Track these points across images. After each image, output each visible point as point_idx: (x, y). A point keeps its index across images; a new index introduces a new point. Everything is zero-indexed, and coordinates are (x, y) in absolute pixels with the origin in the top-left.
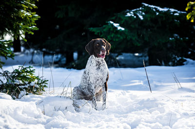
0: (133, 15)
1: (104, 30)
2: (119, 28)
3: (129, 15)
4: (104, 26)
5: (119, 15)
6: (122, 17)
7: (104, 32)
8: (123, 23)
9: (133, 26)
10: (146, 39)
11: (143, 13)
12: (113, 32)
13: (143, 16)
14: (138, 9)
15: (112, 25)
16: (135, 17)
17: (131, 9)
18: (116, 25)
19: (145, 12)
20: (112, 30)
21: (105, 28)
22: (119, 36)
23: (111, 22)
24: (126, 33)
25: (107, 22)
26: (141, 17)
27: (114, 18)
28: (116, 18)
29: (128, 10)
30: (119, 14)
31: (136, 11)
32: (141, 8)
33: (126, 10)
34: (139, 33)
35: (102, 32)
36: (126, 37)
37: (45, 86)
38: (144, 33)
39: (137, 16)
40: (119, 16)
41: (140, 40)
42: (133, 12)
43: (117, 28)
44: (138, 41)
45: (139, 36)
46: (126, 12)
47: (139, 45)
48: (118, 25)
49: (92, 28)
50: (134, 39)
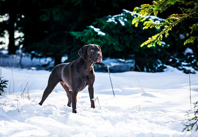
0: (114, 21)
1: (85, 34)
2: (100, 33)
3: (110, 20)
4: (85, 30)
5: (101, 20)
6: (103, 22)
7: (85, 36)
8: (105, 28)
9: (114, 32)
10: (128, 45)
11: (126, 20)
12: (93, 37)
13: (125, 22)
14: (119, 15)
15: (93, 30)
16: (116, 23)
17: (112, 15)
18: (96, 30)
19: (126, 18)
20: (92, 34)
21: (85, 32)
22: (99, 40)
23: (92, 27)
24: (107, 38)
25: (87, 27)
26: (123, 24)
27: (95, 23)
28: (98, 23)
29: (110, 16)
30: (101, 19)
31: (118, 17)
32: (122, 14)
33: (108, 15)
34: (121, 39)
35: (83, 36)
36: (107, 42)
37: (5, 86)
38: (126, 39)
39: (119, 22)
40: (100, 21)
41: (121, 46)
42: (115, 18)
43: (97, 33)
44: (119, 46)
45: (120, 41)
46: (108, 17)
47: (120, 50)
48: (99, 29)
49: (73, 32)
50: (115, 44)
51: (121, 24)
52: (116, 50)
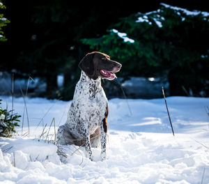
0: (147, 21)
1: (105, 42)
2: (126, 40)
3: (141, 20)
4: (104, 36)
5: (126, 20)
6: (131, 23)
7: (104, 46)
8: (133, 32)
9: (146, 37)
10: (167, 56)
11: (163, 18)
12: (117, 45)
13: (162, 22)
14: (155, 12)
15: (116, 35)
16: (150, 23)
17: (144, 12)
18: (121, 35)
19: (164, 17)
20: (115, 42)
21: (104, 39)
22: (126, 51)
23: (115, 31)
24: (137, 47)
25: (108, 31)
26: (159, 24)
27: (118, 25)
28: (122, 25)
29: (140, 13)
30: (126, 18)
31: (152, 15)
32: (159, 11)
33: (136, 13)
34: (156, 48)
35: (101, 45)
36: (137, 53)
37: (16, 125)
38: (164, 47)
39: (154, 23)
40: (126, 22)
41: (156, 58)
42: (148, 16)
43: (123, 40)
44: (154, 59)
45: (155, 51)
46: (136, 15)
47: (156, 65)
48: (125, 34)
49: (85, 40)
50: (148, 56)
51: (157, 26)
52: (151, 64)
